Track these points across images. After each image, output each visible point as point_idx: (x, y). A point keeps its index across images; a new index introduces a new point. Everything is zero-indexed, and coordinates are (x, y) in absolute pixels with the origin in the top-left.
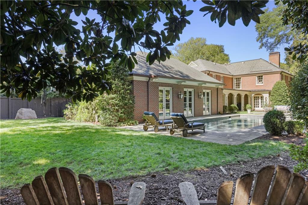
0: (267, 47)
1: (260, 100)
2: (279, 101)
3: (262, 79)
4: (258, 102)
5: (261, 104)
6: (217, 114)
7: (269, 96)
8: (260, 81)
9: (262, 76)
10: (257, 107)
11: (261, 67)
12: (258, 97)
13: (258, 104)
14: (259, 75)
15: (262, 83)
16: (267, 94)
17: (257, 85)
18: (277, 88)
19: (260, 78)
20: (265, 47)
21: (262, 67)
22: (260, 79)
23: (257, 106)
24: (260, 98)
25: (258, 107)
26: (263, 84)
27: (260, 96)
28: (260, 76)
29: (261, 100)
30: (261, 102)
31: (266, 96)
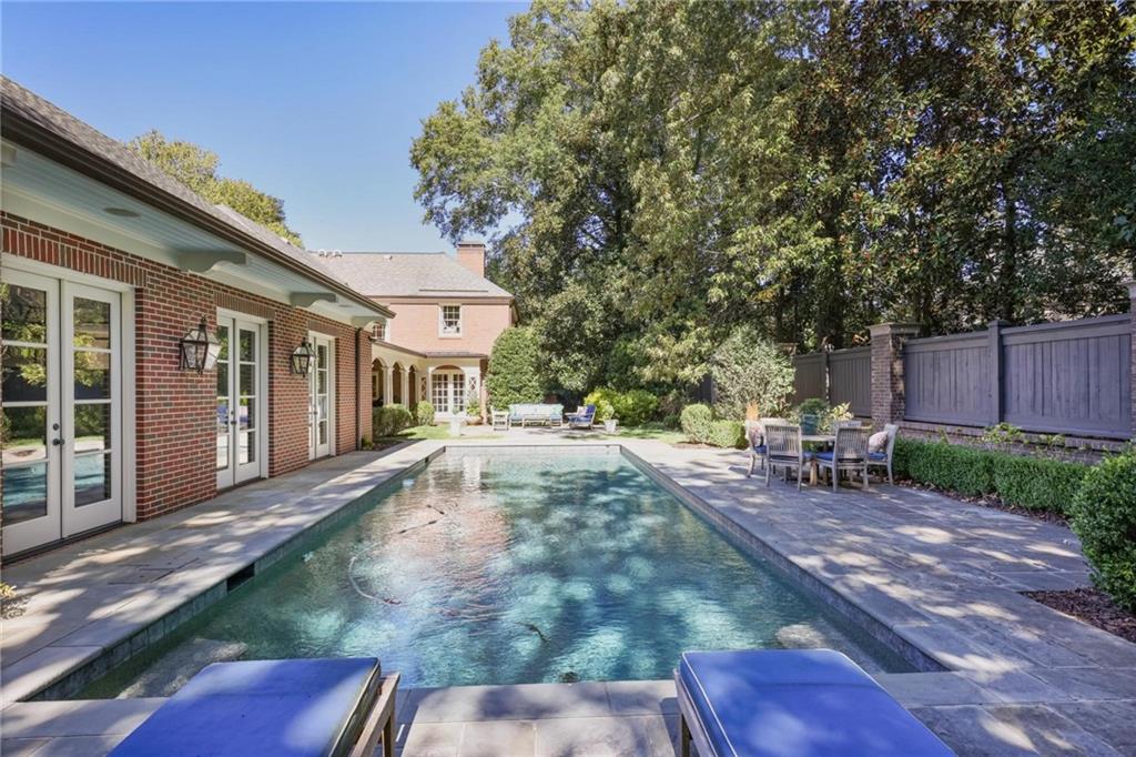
0: (440, 225)
1: (451, 388)
2: (514, 389)
3: (457, 316)
4: (446, 393)
5: (456, 399)
6: (357, 449)
7: (483, 376)
8: (450, 324)
9: (457, 309)
10: (440, 410)
11: (452, 278)
12: (446, 377)
13: (446, 401)
14: (448, 305)
15: (458, 329)
16: (476, 366)
17: (442, 335)
18: (507, 349)
19: (452, 315)
20: (437, 225)
21: (455, 280)
22: (450, 316)
23: (443, 405)
24: (451, 379)
25: (446, 409)
26: (458, 335)
27: (451, 373)
28: (451, 308)
29: (455, 385)
30: (456, 393)
31: (472, 372)
